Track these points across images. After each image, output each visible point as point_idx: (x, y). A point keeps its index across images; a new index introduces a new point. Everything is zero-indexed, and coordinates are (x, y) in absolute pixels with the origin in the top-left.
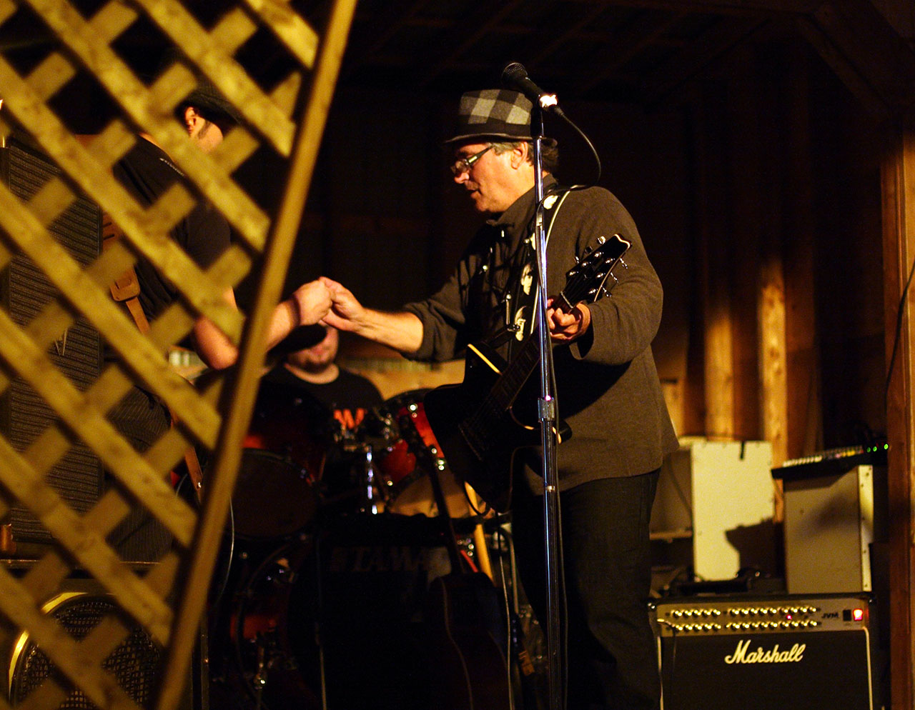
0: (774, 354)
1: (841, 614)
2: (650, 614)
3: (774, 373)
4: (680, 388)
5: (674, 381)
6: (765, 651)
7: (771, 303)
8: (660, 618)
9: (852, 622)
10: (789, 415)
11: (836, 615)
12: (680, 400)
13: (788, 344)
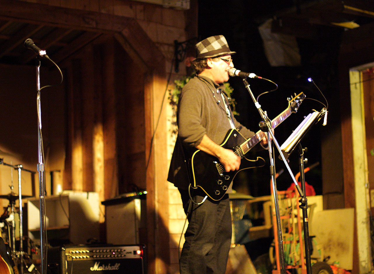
0: (99, 160)
1: (133, 252)
2: (63, 252)
3: (99, 167)
4: (62, 174)
5: (59, 171)
6: (105, 266)
7: (98, 141)
8: (67, 253)
9: (137, 255)
10: (105, 183)
11: (131, 253)
12: (62, 178)
13: (104, 156)
